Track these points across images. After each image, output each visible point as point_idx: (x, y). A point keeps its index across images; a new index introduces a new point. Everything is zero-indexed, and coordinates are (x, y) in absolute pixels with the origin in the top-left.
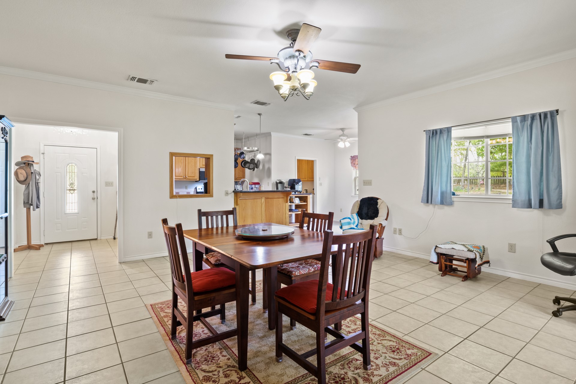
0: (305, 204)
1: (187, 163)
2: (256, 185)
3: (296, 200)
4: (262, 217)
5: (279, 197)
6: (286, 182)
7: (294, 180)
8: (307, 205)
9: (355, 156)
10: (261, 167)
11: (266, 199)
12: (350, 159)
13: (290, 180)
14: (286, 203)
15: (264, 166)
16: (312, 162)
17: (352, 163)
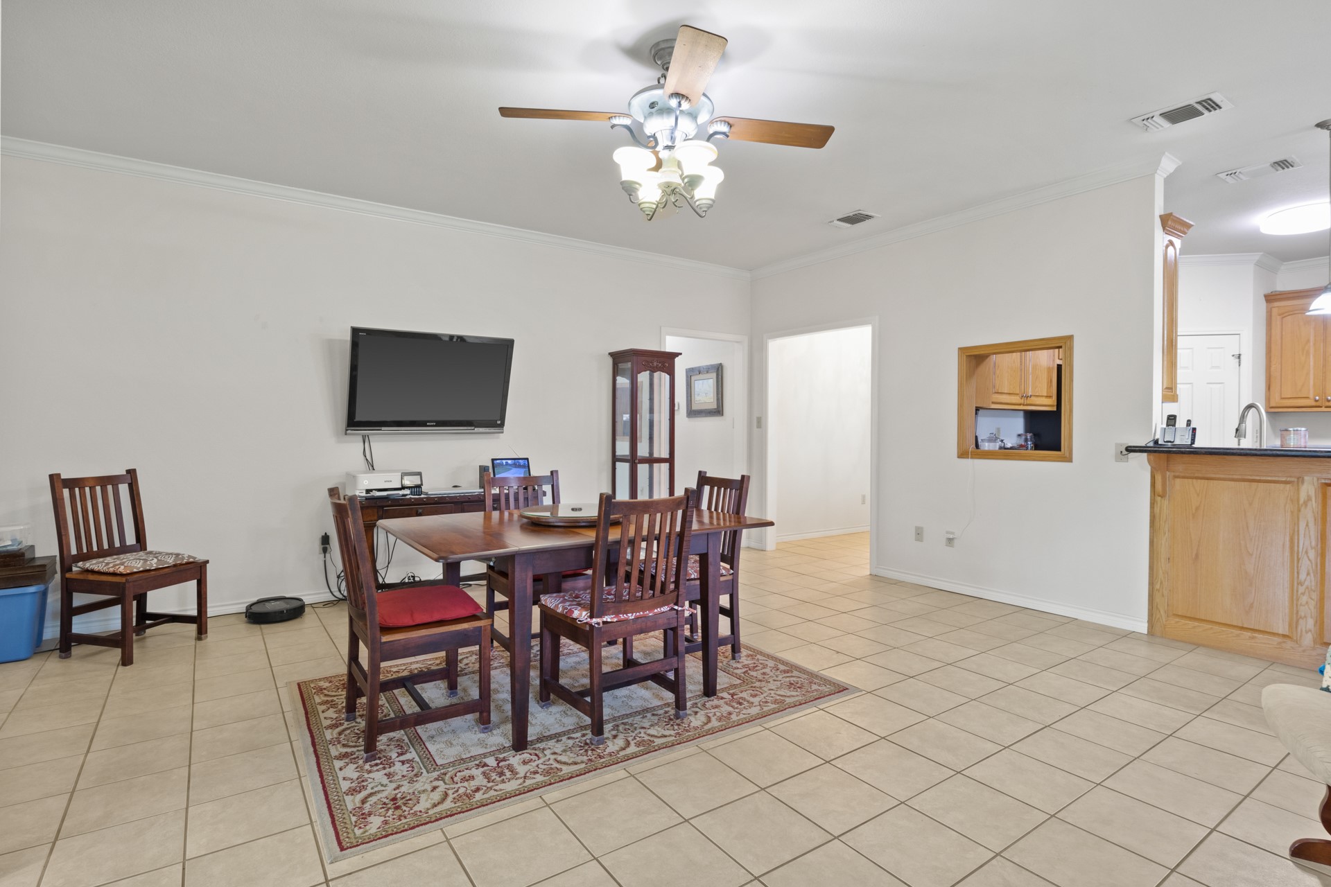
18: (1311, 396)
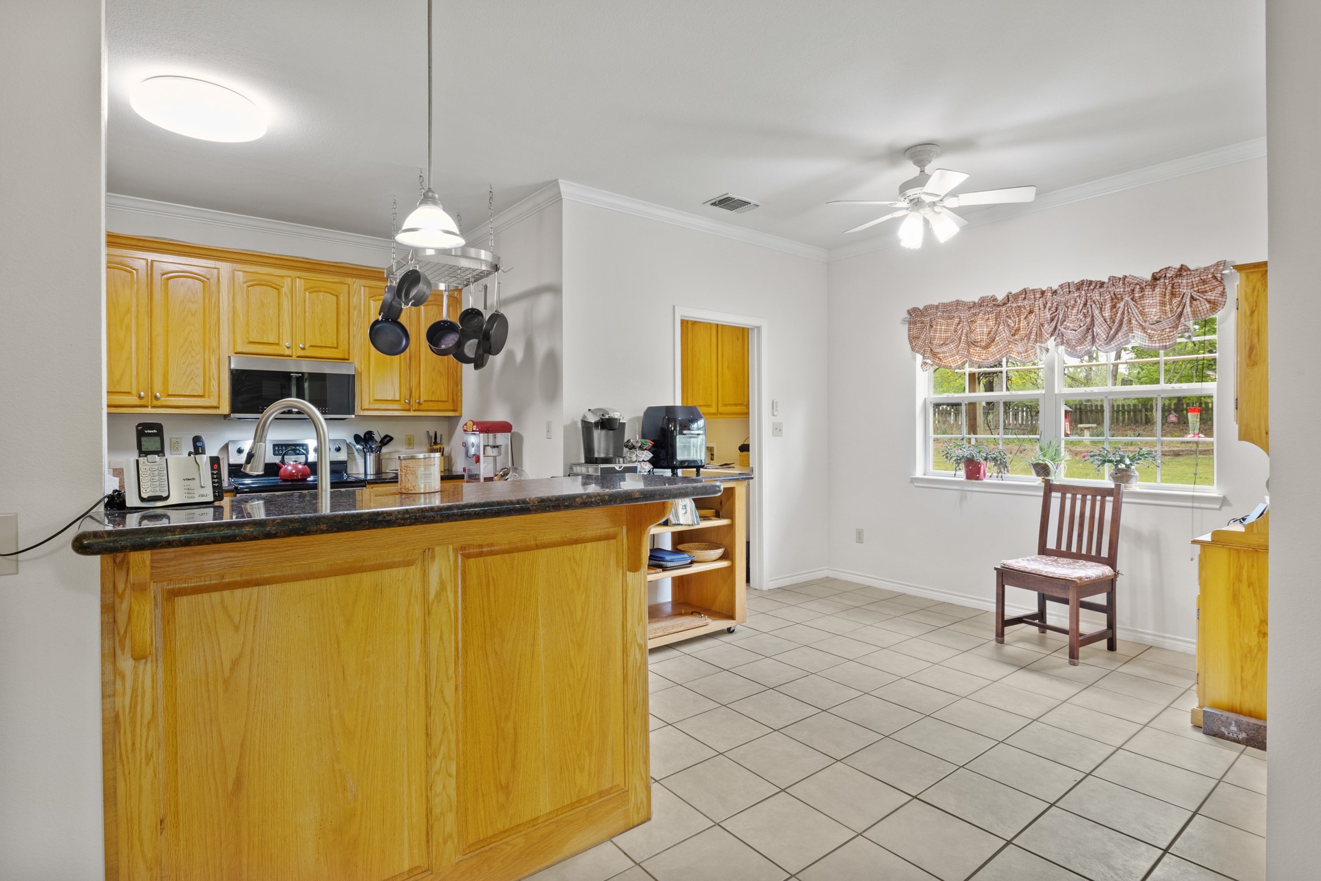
0: (718, 528)
1: (158, 328)
2: (499, 435)
3: (681, 512)
4: (429, 710)
5: (574, 535)
6: (635, 419)
7: (670, 410)
8: (731, 527)
9: (931, 307)
10: (514, 345)
11: (467, 556)
12: (904, 321)
13: (651, 412)
14: (630, 575)
15: (529, 348)
16: (742, 334)
17: (913, 339)
18: (134, 392)
